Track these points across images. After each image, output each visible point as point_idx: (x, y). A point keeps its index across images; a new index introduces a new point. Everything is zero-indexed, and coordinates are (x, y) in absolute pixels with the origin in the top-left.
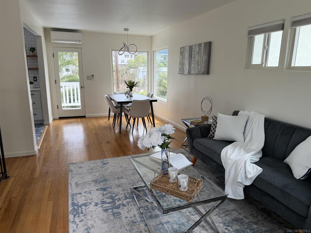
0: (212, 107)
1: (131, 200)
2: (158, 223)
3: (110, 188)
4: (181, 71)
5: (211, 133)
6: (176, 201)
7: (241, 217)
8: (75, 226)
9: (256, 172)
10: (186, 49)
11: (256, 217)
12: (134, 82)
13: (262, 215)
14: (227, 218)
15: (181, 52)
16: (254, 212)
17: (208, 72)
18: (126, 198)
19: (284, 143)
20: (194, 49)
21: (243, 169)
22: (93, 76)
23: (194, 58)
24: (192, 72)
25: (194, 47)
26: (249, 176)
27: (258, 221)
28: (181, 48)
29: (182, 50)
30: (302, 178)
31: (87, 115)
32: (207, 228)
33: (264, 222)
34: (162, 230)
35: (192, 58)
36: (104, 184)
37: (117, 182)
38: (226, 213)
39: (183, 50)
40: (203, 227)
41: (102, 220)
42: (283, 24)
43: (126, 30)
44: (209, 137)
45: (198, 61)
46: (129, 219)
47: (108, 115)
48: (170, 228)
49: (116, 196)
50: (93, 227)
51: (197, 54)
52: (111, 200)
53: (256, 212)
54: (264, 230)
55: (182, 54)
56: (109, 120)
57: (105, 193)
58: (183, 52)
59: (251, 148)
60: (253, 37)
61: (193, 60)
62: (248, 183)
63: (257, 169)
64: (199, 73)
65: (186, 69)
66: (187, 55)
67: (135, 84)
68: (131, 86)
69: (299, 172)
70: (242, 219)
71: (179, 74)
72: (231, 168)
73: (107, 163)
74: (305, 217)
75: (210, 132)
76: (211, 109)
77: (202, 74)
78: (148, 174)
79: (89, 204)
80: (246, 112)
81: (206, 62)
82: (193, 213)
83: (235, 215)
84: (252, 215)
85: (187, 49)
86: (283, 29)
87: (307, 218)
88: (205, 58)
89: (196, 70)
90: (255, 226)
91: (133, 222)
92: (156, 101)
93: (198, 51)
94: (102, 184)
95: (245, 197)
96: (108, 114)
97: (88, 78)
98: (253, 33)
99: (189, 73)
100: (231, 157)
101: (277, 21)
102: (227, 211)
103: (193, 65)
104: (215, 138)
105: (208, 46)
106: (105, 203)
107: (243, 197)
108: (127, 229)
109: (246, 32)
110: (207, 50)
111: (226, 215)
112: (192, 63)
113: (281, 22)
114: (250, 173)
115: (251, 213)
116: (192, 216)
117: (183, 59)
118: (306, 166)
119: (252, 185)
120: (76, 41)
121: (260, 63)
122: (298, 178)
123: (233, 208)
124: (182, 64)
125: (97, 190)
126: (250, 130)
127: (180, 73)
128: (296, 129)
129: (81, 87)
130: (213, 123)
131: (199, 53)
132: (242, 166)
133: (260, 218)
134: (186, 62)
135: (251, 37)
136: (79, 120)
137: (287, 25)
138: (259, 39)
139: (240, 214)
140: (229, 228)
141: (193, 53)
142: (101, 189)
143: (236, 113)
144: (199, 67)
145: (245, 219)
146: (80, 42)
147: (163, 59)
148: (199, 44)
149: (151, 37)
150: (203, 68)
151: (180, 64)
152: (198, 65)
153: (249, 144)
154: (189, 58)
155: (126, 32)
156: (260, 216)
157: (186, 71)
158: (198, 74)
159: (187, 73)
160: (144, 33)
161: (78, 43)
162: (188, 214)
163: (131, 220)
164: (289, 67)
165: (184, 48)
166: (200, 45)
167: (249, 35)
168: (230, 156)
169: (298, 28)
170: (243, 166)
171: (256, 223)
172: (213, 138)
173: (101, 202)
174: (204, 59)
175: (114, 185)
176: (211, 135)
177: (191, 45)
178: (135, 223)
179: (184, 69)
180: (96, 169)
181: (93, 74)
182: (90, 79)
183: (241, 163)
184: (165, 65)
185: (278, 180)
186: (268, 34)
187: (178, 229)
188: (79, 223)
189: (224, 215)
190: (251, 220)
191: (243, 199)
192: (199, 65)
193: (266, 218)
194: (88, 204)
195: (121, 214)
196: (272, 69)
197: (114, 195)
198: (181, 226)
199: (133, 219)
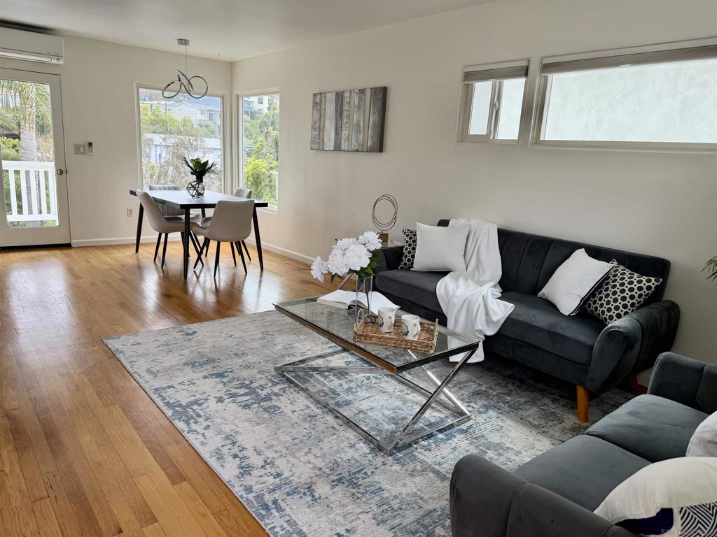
0: (396, 212)
1: (286, 386)
2: (357, 412)
3: (231, 372)
4: (318, 145)
5: (405, 260)
6: (369, 379)
7: (484, 388)
8: (200, 437)
9: (504, 310)
10: (328, 98)
11: (506, 386)
12: (206, 163)
13: (513, 384)
14: (463, 392)
15: (315, 104)
16: (500, 381)
17: (380, 147)
18: (275, 384)
19: (534, 266)
20: (347, 100)
21: (482, 310)
22: (90, 144)
23: (348, 117)
24: (344, 146)
25: (347, 95)
26: (495, 318)
27: (509, 390)
28: (315, 95)
29: (318, 100)
30: (572, 313)
31: (74, 242)
32: (439, 408)
33: (519, 392)
34: (368, 421)
35: (344, 118)
36: (214, 367)
37: (240, 361)
38: (459, 386)
39: (321, 98)
40: (433, 408)
41: (249, 420)
42: (528, 67)
43: (183, 42)
44: (402, 268)
45: (358, 125)
46: (300, 412)
47: (135, 242)
48: (380, 416)
49: (251, 382)
50: (237, 433)
51: (356, 109)
52: (247, 391)
53: (503, 380)
54: (523, 401)
55: (319, 108)
56: (137, 251)
57: (225, 380)
58: (321, 103)
59: (481, 279)
60: (472, 85)
61: (345, 121)
62: (491, 332)
63: (505, 306)
64: (360, 149)
65: (329, 140)
66: (330, 109)
67: (209, 165)
68: (200, 170)
69: (568, 305)
70: (485, 391)
71: (312, 149)
72: (460, 311)
73: (195, 332)
74: (586, 365)
75: (403, 258)
76: (395, 218)
77: (367, 151)
78: (295, 345)
79: (204, 401)
80: (462, 221)
81: (377, 128)
82: (406, 391)
83: (474, 387)
84: (498, 384)
85: (331, 97)
86: (526, 75)
87: (589, 365)
88: (374, 119)
89: (354, 143)
90: (509, 398)
91: (310, 416)
92: (265, 205)
93: (356, 103)
94: (209, 367)
95: (485, 357)
96: (136, 238)
97: (77, 149)
98: (471, 77)
99: (337, 148)
100: (458, 293)
101: (516, 60)
102: (460, 383)
103: (345, 133)
104: (416, 267)
105: (380, 96)
106: (238, 396)
107: (481, 357)
108: (306, 427)
109: (460, 76)
110: (379, 104)
111: (460, 389)
112: (344, 128)
113: (524, 63)
114: (496, 313)
115: (496, 382)
116: (407, 396)
117: (320, 118)
118: (578, 294)
119: (498, 334)
120: (48, 55)
121: (484, 132)
122: (567, 314)
123: (466, 379)
124: (319, 128)
125: (205, 377)
126: (474, 249)
127: (315, 146)
128: (552, 243)
129: (60, 172)
130: (407, 242)
131: (359, 107)
132: (479, 306)
133: (510, 387)
134: (330, 125)
135: (468, 85)
136: (58, 252)
137: (534, 68)
138: (482, 90)
139: (480, 385)
140: (472, 404)
141: (346, 108)
142: (211, 375)
143: (444, 223)
144: (361, 137)
145: (491, 391)
146: (58, 59)
147: (205, 117)
148: (360, 90)
149: (232, 65)
150: (370, 139)
151: (313, 128)
152: (358, 132)
153: (476, 274)
154: (336, 116)
155: (182, 48)
156: (510, 385)
157: (330, 144)
158: (357, 151)
159: (332, 149)
160: (219, 55)
161: (54, 61)
162: (399, 393)
163: (305, 413)
164: (537, 141)
165: (323, 96)
166: (362, 91)
167: (464, 80)
168: (454, 292)
169: (550, 76)
170: (482, 304)
171: (508, 394)
172: (412, 269)
173: (227, 394)
174: (371, 121)
175: (237, 367)
176: (405, 264)
177: (339, 88)
178: (315, 416)
179: (323, 139)
180: (176, 343)
181: (90, 141)
182: (84, 153)
183: (477, 300)
184: (213, 133)
185: (541, 319)
186: (500, 82)
187: (393, 415)
188: (204, 431)
189: (456, 388)
190: (500, 391)
191: (482, 361)
192: (360, 133)
193: (519, 387)
194: (201, 402)
195: (279, 408)
196: (507, 144)
197: (247, 382)
198: (397, 411)
199: (307, 411)
